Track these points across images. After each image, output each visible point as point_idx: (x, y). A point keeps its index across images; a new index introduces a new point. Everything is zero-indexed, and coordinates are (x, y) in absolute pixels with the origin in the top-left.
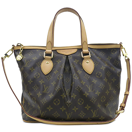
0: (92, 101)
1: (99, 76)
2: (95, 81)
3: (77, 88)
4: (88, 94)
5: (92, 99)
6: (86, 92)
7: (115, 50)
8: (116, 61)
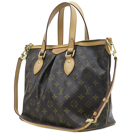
0: (59, 105)
1: (75, 78)
2: (69, 83)
3: (48, 90)
4: (56, 97)
5: (59, 102)
6: (55, 95)
7: (101, 47)
8: (101, 61)
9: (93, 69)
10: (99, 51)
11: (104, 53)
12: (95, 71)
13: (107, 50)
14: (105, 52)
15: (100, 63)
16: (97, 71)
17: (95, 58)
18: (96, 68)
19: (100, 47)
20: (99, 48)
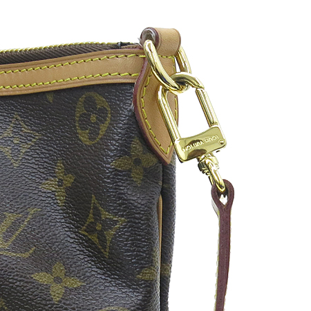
7: (101, 101)
8: (97, 214)
9: (42, 278)
10: (84, 138)
11: (125, 151)
12: (57, 292)
13: (147, 124)
14: (136, 145)
15: (91, 229)
16: (69, 291)
17: (50, 185)
18: (59, 269)
19: (90, 104)
20: (80, 109)
